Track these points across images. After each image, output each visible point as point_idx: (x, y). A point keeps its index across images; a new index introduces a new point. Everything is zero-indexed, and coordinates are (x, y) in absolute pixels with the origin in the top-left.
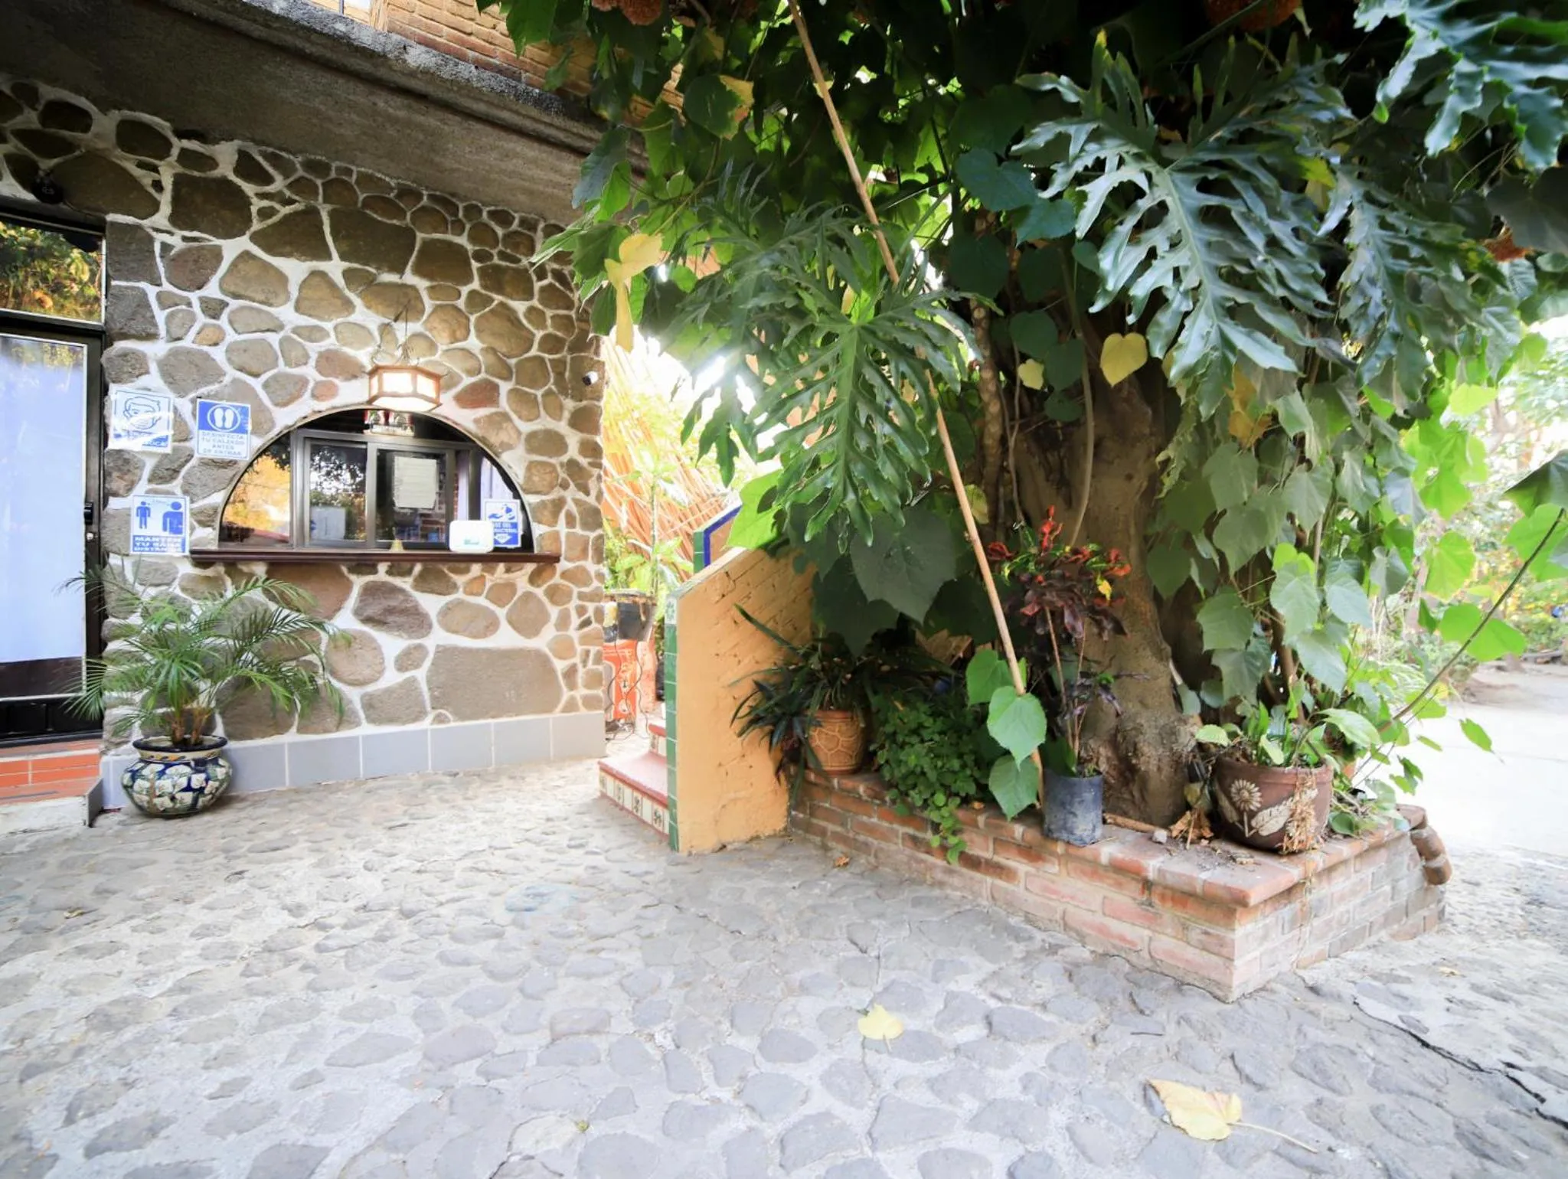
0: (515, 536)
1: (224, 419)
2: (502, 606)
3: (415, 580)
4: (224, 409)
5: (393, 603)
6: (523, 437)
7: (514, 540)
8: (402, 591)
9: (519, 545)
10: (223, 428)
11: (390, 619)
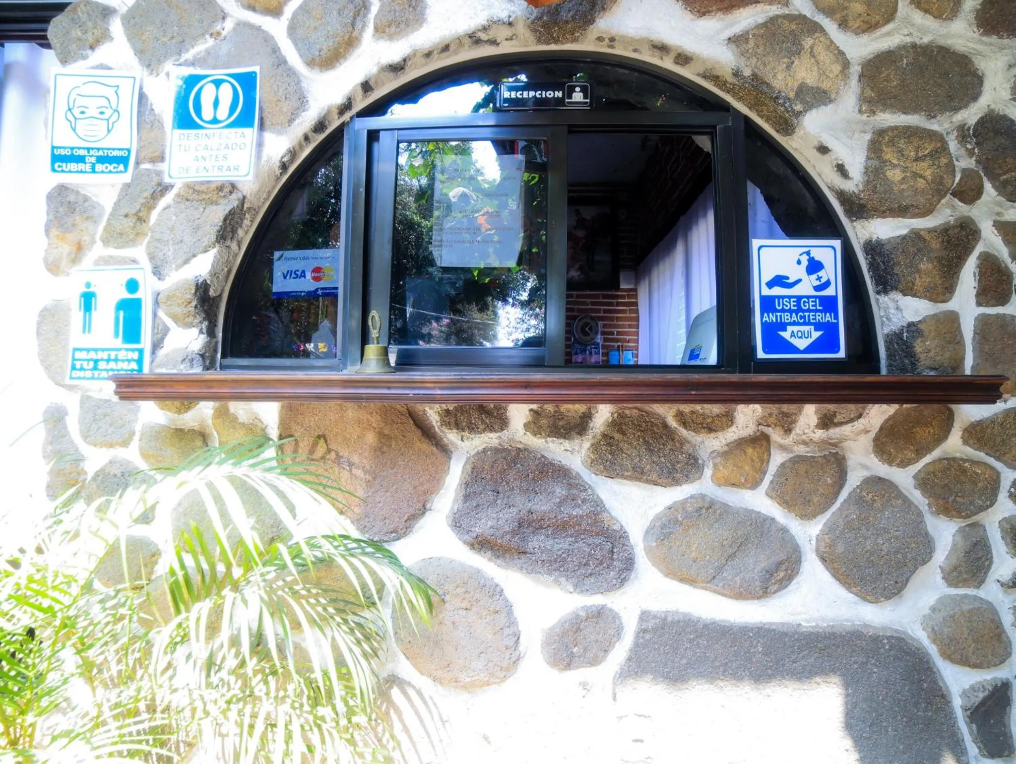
0: (830, 330)
1: (216, 103)
2: (807, 516)
3: (595, 447)
4: (218, 83)
5: (542, 505)
6: (855, 69)
7: (828, 341)
8: (562, 473)
9: (842, 354)
10: (215, 121)
11: (537, 542)
